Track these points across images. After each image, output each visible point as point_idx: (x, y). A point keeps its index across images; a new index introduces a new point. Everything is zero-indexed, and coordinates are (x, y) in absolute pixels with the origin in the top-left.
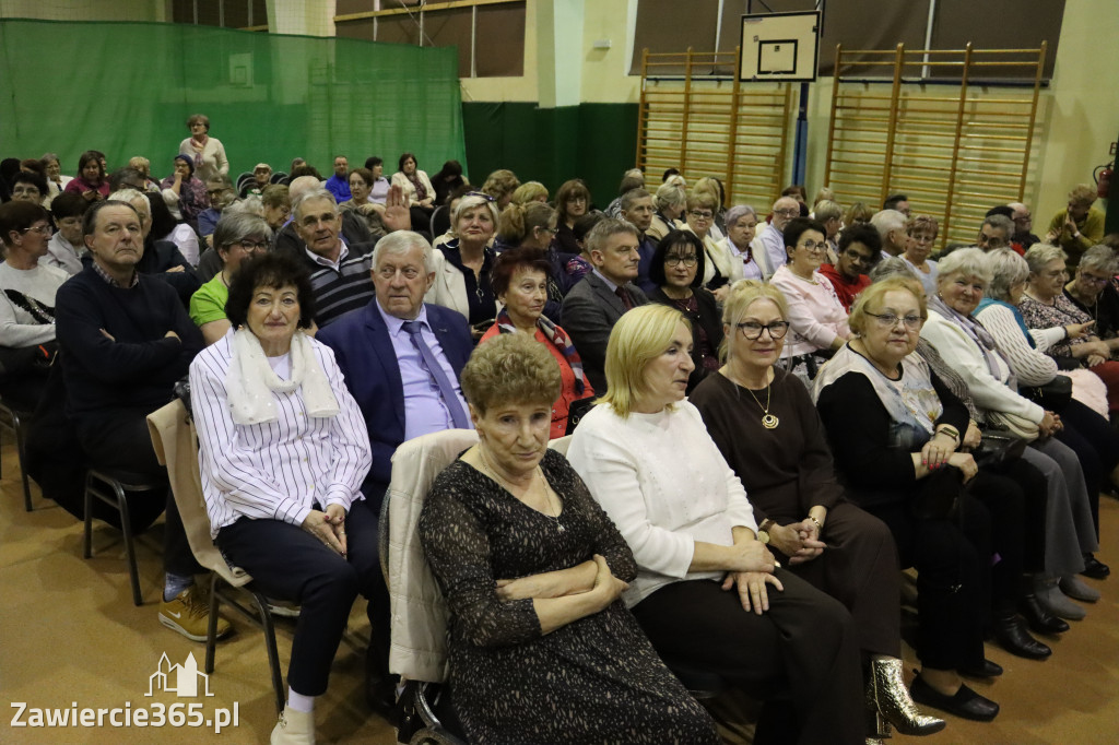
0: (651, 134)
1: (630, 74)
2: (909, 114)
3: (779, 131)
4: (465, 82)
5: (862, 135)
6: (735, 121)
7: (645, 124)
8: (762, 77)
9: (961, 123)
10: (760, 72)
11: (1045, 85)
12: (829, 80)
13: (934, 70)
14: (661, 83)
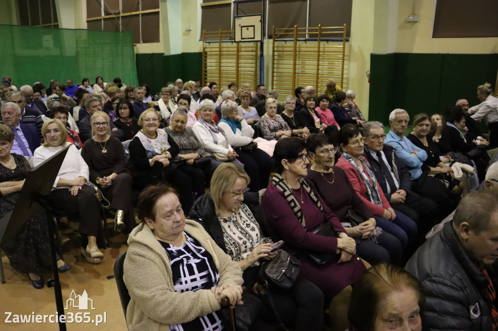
0: (208, 64)
1: (200, 41)
2: (301, 53)
3: (254, 61)
4: (138, 45)
5: (285, 62)
6: (238, 58)
7: (206, 61)
8: (244, 40)
9: (319, 56)
10: (242, 39)
11: (347, 40)
12: (271, 40)
13: (310, 35)
14: (211, 44)
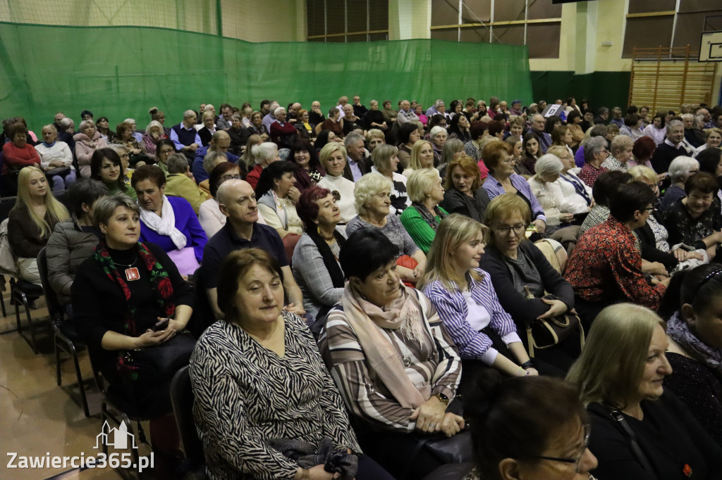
1: (622, 58)
6: (685, 79)
7: (632, 81)
8: (713, 59)
10: (710, 58)
14: (642, 62)
